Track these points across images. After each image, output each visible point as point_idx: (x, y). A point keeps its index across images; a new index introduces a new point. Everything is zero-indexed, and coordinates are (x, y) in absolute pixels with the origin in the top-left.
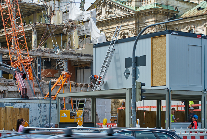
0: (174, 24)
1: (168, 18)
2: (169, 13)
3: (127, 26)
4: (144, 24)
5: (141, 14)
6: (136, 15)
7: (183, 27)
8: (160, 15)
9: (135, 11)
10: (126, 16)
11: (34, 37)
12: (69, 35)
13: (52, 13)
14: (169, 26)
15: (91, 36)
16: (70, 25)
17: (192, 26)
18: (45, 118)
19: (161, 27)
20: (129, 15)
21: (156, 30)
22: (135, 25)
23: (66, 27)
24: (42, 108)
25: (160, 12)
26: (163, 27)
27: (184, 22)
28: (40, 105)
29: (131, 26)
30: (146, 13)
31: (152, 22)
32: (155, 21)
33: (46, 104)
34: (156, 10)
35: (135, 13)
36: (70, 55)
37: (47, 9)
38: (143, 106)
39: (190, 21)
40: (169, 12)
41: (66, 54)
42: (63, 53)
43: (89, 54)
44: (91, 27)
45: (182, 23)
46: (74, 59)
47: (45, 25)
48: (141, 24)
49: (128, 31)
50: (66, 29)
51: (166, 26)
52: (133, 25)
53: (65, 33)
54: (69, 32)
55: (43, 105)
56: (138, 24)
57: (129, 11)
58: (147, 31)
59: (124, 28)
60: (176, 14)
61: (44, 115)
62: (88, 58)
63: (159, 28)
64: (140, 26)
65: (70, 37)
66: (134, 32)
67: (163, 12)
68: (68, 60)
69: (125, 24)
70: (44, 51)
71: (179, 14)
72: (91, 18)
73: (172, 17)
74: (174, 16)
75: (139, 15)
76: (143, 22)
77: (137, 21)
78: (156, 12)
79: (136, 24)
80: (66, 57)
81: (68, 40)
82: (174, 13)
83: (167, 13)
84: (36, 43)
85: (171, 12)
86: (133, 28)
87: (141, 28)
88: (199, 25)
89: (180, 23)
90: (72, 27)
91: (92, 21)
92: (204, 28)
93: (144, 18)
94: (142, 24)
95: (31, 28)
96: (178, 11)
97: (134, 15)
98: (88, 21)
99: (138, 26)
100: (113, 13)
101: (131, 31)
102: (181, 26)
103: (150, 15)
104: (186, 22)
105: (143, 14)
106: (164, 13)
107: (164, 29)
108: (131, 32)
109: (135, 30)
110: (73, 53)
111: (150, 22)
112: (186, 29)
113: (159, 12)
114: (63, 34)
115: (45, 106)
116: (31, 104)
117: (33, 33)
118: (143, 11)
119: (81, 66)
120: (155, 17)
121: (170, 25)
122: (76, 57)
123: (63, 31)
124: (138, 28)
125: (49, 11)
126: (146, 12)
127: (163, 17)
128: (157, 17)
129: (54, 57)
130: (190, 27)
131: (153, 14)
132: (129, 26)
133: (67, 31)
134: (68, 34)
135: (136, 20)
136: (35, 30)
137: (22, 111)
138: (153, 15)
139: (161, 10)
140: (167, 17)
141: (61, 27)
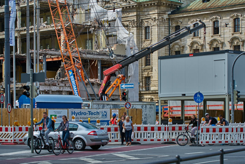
0: (178, 17)
1: (171, 10)
2: (172, 5)
3: (127, 18)
4: (146, 15)
5: (143, 6)
6: (138, 6)
7: (187, 20)
8: (163, 7)
9: (136, 2)
10: (126, 7)
12: (96, 35)
13: (74, 11)
14: (172, 18)
15: (117, 35)
16: (97, 25)
17: (198, 19)
18: (146, 116)
19: (164, 20)
20: (130, 7)
21: (159, 23)
22: (135, 17)
23: (93, 27)
24: (144, 108)
25: (164, 3)
26: (166, 20)
27: (189, 15)
28: (143, 106)
29: (131, 18)
30: (148, 5)
31: (155, 15)
32: (158, 13)
33: (147, 106)
34: (159, 2)
35: (136, 4)
36: (103, 56)
37: (69, 7)
38: (186, 105)
39: (195, 14)
40: (172, 3)
41: (100, 54)
42: (97, 54)
45: (187, 15)
46: (107, 59)
48: (142, 16)
49: (128, 23)
50: (93, 29)
51: (169, 19)
52: (134, 17)
53: (92, 32)
54: (96, 32)
55: (144, 106)
56: (139, 16)
57: (129, 2)
58: (149, 24)
59: (123, 19)
60: (179, 6)
61: (145, 114)
63: (162, 20)
64: (141, 18)
65: (97, 37)
66: (134, 24)
67: (166, 4)
68: (101, 61)
69: (125, 16)
70: (81, 52)
71: (183, 5)
72: (117, 18)
73: (175, 9)
74: (178, 8)
75: (140, 6)
76: (145, 14)
77: (137, 13)
78: (159, 4)
79: (137, 15)
80: (100, 57)
81: (96, 40)
82: (177, 5)
83: (170, 5)
85: (174, 4)
86: (133, 20)
87: (142, 20)
88: (205, 18)
89: (184, 16)
90: (99, 27)
92: (211, 22)
93: (146, 10)
94: (144, 16)
96: (181, 2)
97: (134, 6)
98: (114, 20)
99: (139, 18)
100: (110, 3)
101: (131, 23)
102: (185, 19)
103: (153, 7)
104: (191, 15)
105: (145, 5)
106: (168, 5)
107: (167, 21)
108: (132, 25)
109: (136, 22)
110: (106, 53)
111: (152, 14)
112: (191, 22)
113: (162, 4)
114: (90, 32)
115: (146, 107)
116: (137, 106)
118: (145, 3)
119: (108, 65)
120: (158, 9)
121: (174, 18)
123: (90, 30)
124: (139, 20)
125: (71, 10)
126: (148, 3)
127: (166, 9)
128: (159, 9)
129: (90, 57)
130: (195, 20)
131: (156, 5)
132: (128, 18)
133: (94, 30)
135: (137, 11)
137: (138, 111)
138: (155, 7)
139: (164, 2)
140: (170, 8)
141: (88, 26)
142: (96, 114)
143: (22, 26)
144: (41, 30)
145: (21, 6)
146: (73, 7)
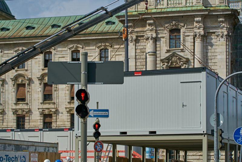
142: (14, 159)
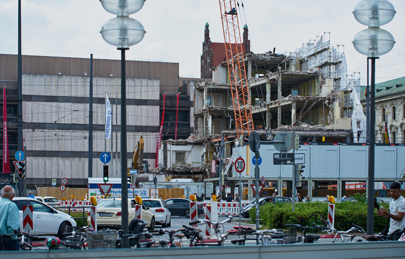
11: (293, 111)
13: (323, 80)
15: (354, 108)
16: (331, 97)
37: (318, 77)
43: (342, 129)
44: (354, 97)
47: (304, 98)
50: (328, 101)
53: (327, 105)
54: (331, 104)
55: (200, 186)
62: (341, 133)
65: (332, 110)
80: (314, 133)
81: (330, 112)
84: (295, 117)
90: (334, 99)
91: (354, 91)
95: (290, 102)
98: (351, 91)
114: (325, 105)
117: (293, 107)
122: (326, 133)
123: (325, 103)
125: (320, 79)
133: (329, 103)
134: (330, 106)
136: (294, 104)
141: (323, 99)
143: (272, 99)
144: (282, 104)
145: (270, 78)
146: (322, 77)
